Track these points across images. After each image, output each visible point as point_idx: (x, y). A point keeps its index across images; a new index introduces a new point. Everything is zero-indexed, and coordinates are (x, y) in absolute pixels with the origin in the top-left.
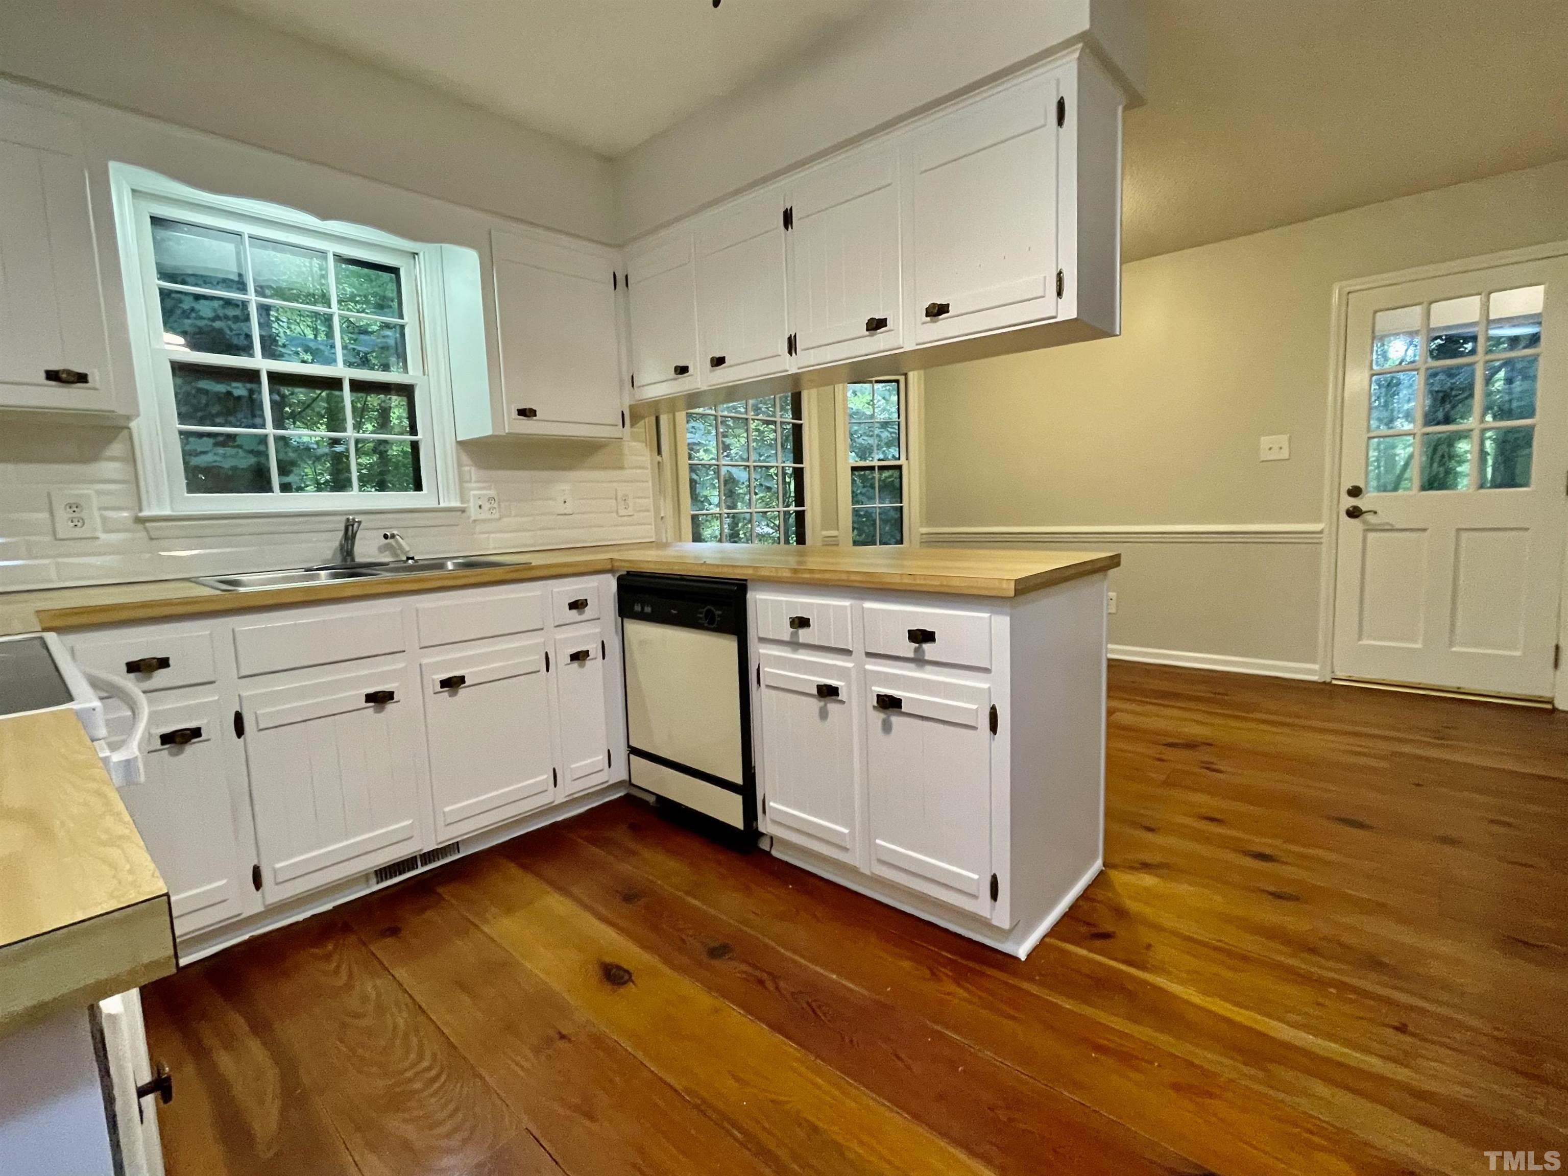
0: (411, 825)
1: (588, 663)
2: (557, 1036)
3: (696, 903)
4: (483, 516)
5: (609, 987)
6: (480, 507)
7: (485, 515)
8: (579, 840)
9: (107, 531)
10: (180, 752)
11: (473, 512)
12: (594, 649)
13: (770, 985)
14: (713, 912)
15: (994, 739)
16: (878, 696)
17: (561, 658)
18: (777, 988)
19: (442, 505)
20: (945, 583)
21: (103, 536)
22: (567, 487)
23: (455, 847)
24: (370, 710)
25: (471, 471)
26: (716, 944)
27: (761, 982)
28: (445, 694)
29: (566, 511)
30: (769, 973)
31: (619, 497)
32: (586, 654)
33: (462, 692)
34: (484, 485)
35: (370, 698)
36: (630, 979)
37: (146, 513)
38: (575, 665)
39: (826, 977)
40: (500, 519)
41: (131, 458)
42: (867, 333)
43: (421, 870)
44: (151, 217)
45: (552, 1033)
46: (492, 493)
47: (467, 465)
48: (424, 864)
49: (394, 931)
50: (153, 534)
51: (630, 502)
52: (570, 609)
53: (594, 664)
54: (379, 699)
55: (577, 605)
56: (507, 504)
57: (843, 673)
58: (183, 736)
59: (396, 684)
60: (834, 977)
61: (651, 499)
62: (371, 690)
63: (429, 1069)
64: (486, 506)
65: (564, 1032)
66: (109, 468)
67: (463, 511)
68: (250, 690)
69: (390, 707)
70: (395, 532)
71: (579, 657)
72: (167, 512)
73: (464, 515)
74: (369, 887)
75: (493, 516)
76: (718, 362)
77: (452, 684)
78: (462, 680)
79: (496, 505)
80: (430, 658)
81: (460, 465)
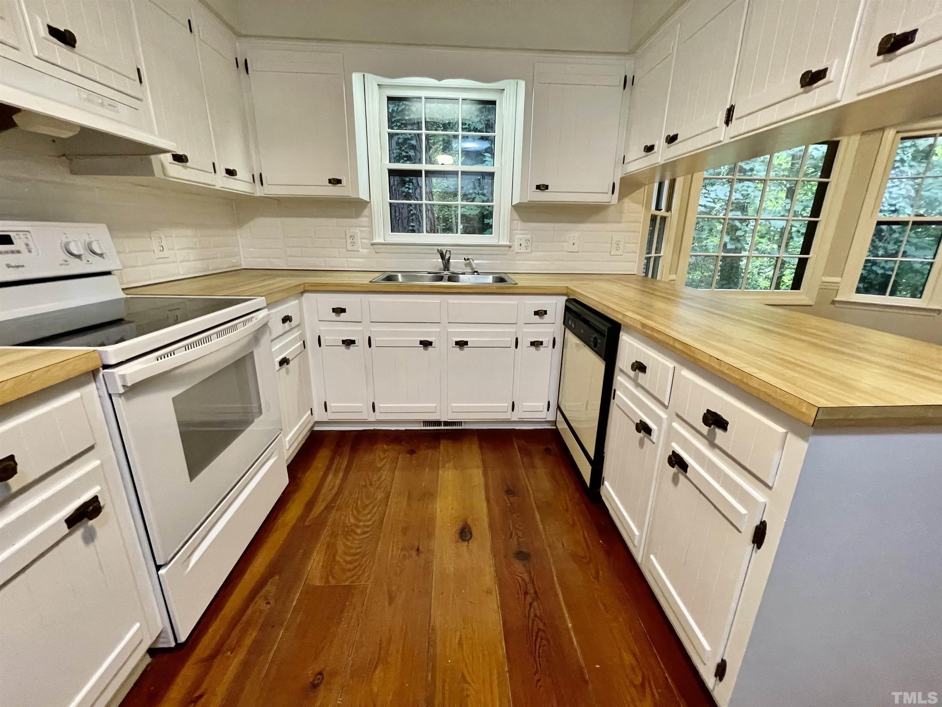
0: (436, 407)
1: (542, 349)
2: (416, 548)
3: (538, 517)
4: (520, 251)
5: (457, 536)
6: (520, 245)
7: (523, 250)
8: (515, 444)
9: (362, 248)
10: (349, 348)
11: (516, 248)
12: (547, 341)
13: (529, 599)
14: (541, 527)
15: (756, 552)
16: (673, 452)
17: (524, 343)
18: (531, 604)
19: (500, 243)
20: (745, 381)
21: (361, 250)
22: (577, 234)
23: (460, 423)
24: (421, 348)
25: (519, 224)
26: (525, 550)
27: (526, 593)
28: (457, 349)
29: (573, 250)
30: (536, 593)
31: (614, 242)
32: (541, 343)
33: (466, 349)
34: (527, 232)
35: (421, 342)
36: (468, 541)
37: (374, 241)
38: (533, 348)
39: (565, 621)
40: (531, 253)
41: (370, 217)
42: (802, 90)
43: (442, 427)
44: (388, 97)
45: (417, 544)
46: (528, 237)
47: (516, 220)
48: (445, 425)
49: (412, 452)
50: (377, 251)
51: (621, 245)
52: (535, 315)
53: (546, 351)
54: (426, 344)
55: (540, 313)
56: (537, 244)
57: (658, 420)
58: (348, 342)
59: (434, 339)
60: (570, 625)
61: (639, 245)
62: (423, 339)
63: (368, 526)
64: (523, 245)
65: (420, 548)
66: (363, 220)
67: (510, 247)
68: (376, 328)
69: (430, 348)
70: (470, 257)
71: (536, 344)
72: (383, 241)
73: (510, 249)
74: (420, 426)
75: (527, 251)
76: (672, 139)
77: (462, 344)
78: (466, 343)
79: (530, 245)
80: (452, 329)
81: (512, 220)
